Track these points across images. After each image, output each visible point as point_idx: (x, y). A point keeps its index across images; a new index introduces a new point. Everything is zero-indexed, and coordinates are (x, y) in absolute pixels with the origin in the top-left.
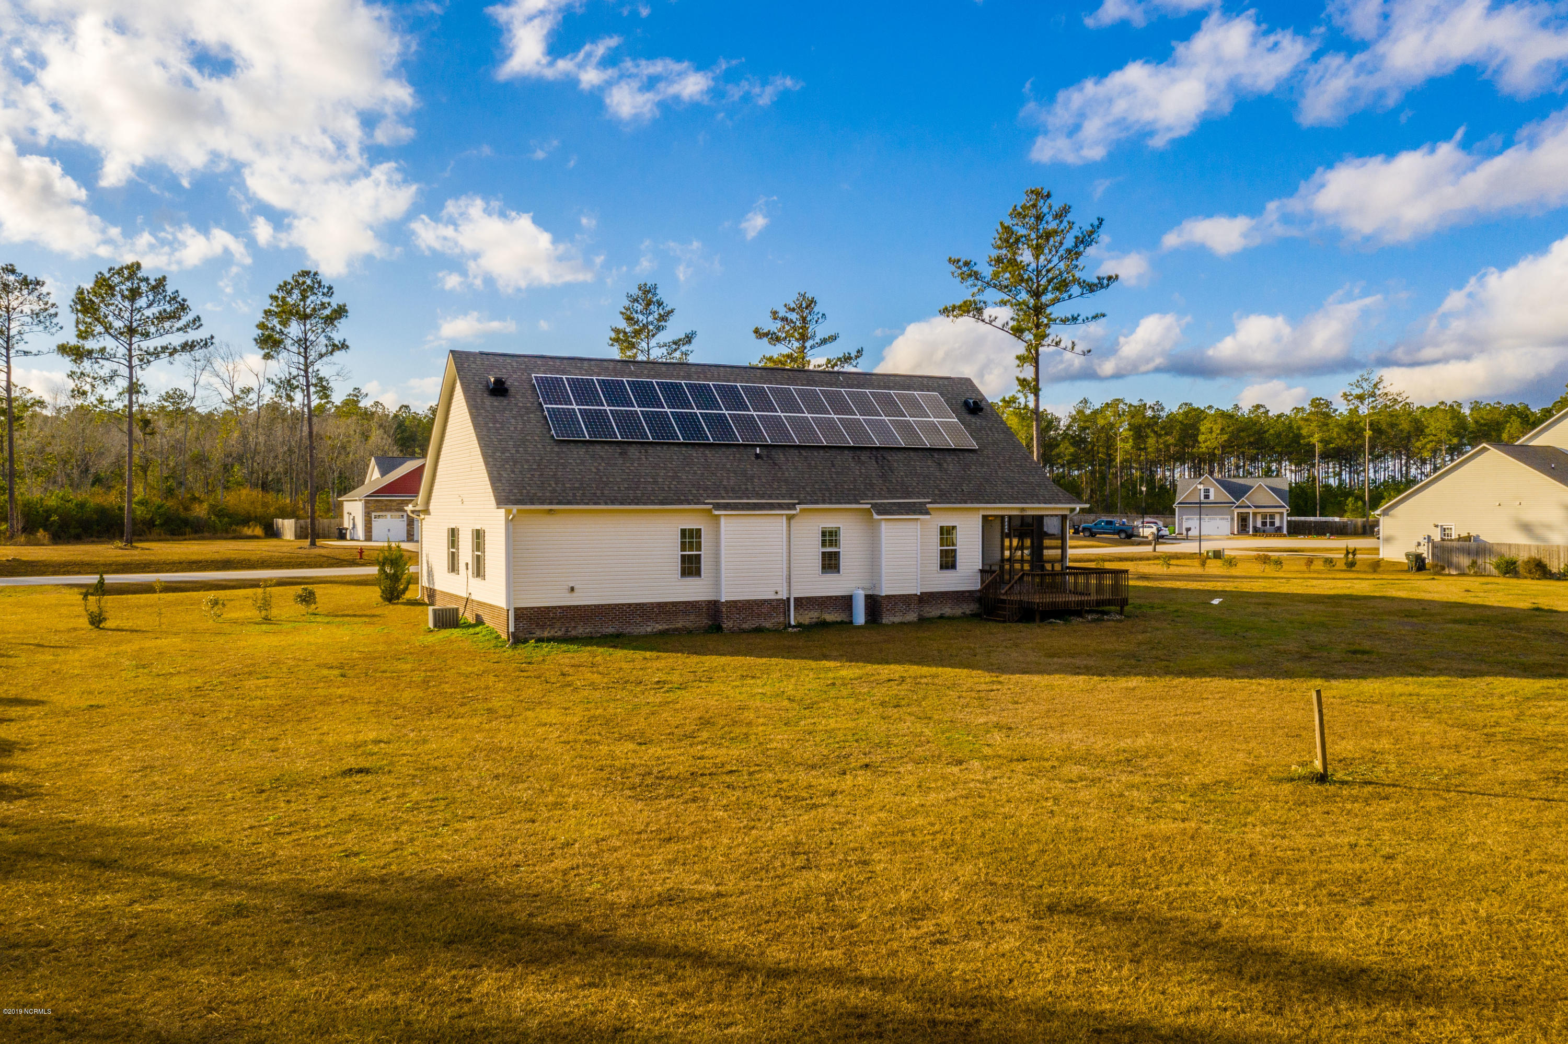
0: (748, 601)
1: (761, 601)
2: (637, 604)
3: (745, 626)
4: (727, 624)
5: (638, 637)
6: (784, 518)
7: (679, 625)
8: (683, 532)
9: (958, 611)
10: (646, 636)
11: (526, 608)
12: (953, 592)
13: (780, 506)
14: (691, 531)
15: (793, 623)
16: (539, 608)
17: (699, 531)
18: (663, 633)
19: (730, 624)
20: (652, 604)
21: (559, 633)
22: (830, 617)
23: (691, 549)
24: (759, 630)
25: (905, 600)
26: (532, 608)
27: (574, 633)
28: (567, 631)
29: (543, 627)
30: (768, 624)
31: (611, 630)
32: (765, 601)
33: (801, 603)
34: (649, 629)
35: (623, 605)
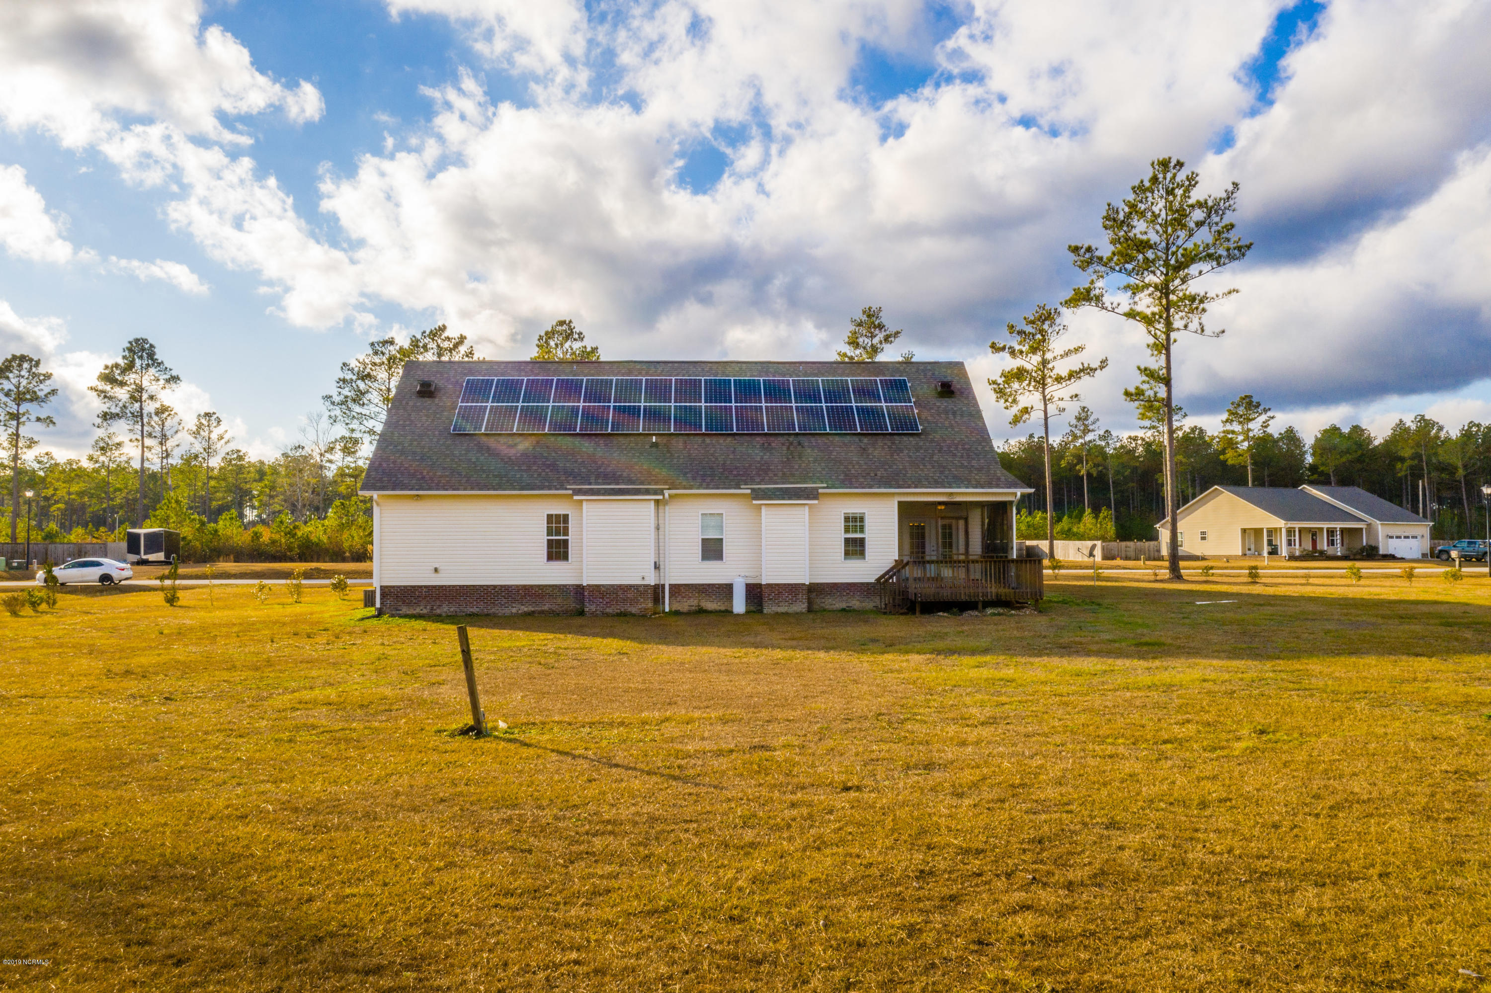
0: (612, 586)
1: (627, 586)
2: (501, 586)
3: (608, 610)
4: (589, 608)
5: (505, 617)
6: (652, 503)
7: (546, 608)
8: (550, 517)
9: (869, 605)
10: (513, 616)
11: (393, 587)
12: (862, 584)
13: (647, 492)
14: (558, 516)
15: (667, 610)
16: (405, 587)
17: (566, 517)
18: (531, 614)
19: (593, 608)
20: (517, 586)
21: (425, 611)
22: (710, 605)
23: (558, 534)
24: (623, 615)
25: (793, 589)
26: (399, 587)
27: (438, 611)
28: (432, 609)
29: (409, 604)
30: (634, 610)
31: (475, 610)
32: (631, 586)
33: (676, 589)
34: (514, 610)
35: (488, 586)
